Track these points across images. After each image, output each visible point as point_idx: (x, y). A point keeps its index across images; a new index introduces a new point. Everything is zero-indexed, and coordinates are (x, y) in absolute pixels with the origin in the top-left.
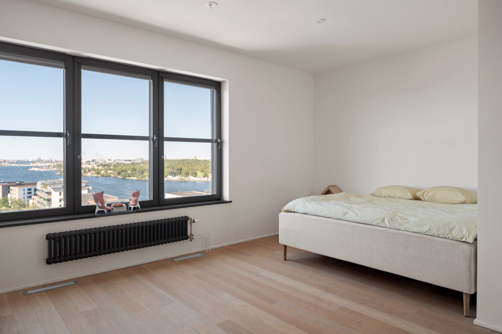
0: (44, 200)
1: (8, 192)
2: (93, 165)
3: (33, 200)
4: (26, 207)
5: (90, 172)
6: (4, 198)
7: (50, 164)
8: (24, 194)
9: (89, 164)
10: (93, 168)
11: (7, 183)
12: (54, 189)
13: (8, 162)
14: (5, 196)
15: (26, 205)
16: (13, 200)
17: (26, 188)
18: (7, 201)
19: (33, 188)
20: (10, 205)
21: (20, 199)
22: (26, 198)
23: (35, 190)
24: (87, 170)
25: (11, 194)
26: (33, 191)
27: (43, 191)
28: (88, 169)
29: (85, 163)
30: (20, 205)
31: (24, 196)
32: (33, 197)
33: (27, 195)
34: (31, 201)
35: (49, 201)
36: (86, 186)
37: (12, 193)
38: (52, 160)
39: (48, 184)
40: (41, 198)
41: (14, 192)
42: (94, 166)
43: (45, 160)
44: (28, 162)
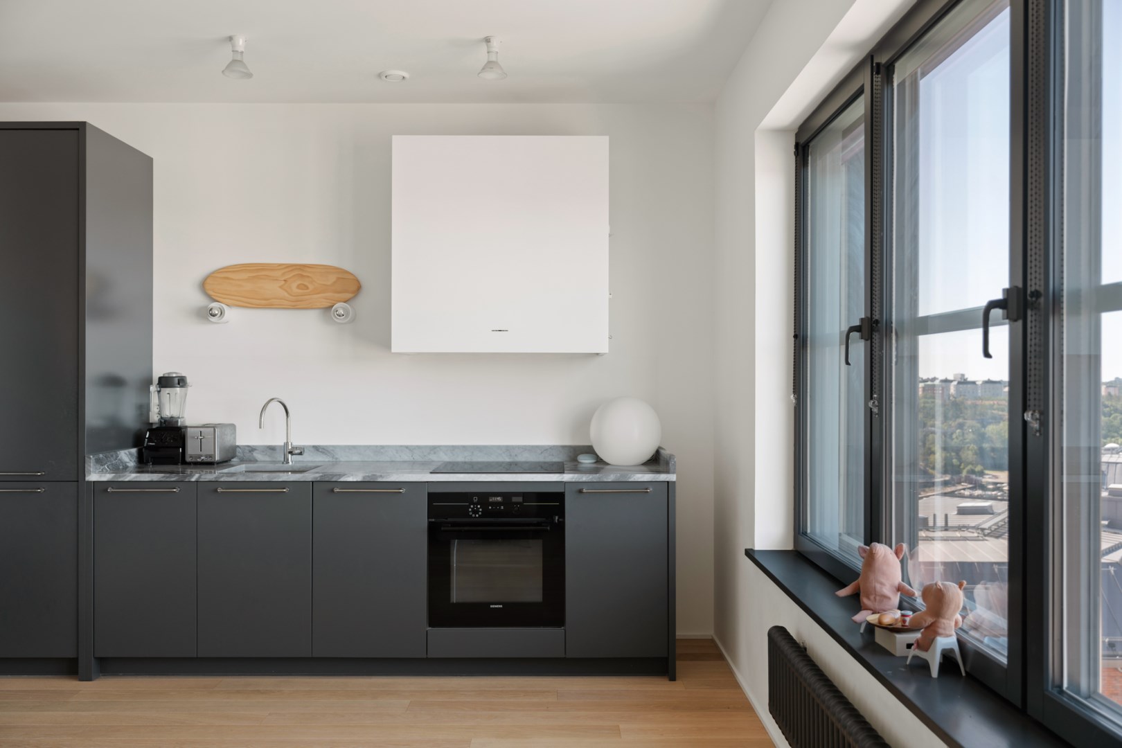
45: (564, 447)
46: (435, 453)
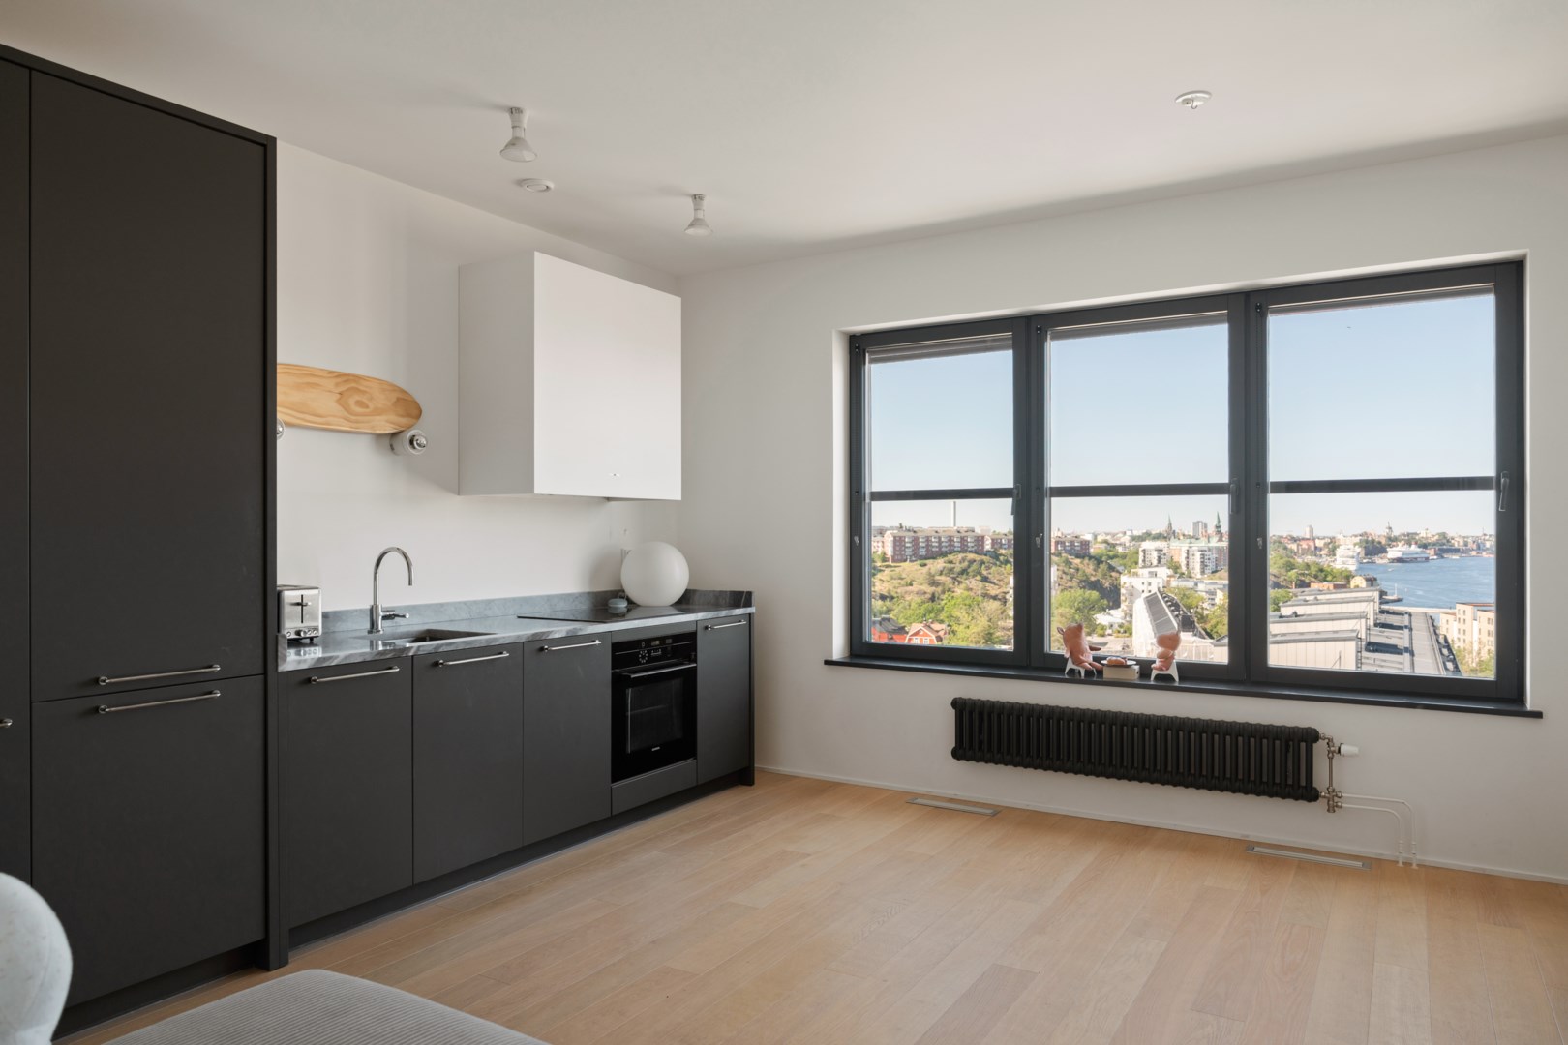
45: (589, 593)
46: (490, 608)
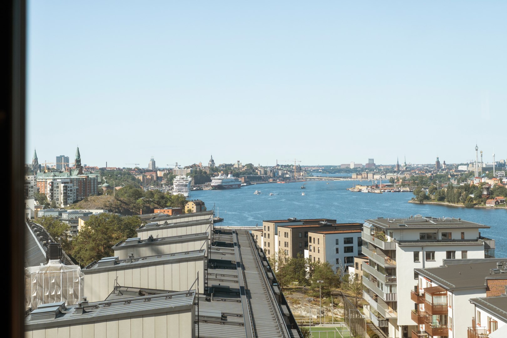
0: (378, 269)
1: (304, 244)
2: (501, 180)
3: (357, 268)
4: (342, 284)
5: (493, 198)
6: (295, 260)
7: (394, 176)
8: (337, 250)
9: (491, 177)
10: (500, 187)
11: (301, 223)
12: (400, 242)
13: (305, 171)
14: (298, 255)
15: (341, 280)
16: (314, 265)
17: (341, 237)
18: (302, 266)
19: (355, 237)
20: (307, 277)
21: (326, 265)
22: (341, 261)
23: (361, 243)
24: (485, 193)
25: (310, 250)
26: (355, 245)
27: (376, 247)
28: (488, 189)
29: (479, 173)
30: (328, 279)
31: (337, 256)
32: (356, 260)
33: (342, 255)
34: (352, 270)
35: (390, 274)
36: (480, 237)
37: (312, 248)
38: (398, 166)
39: (387, 229)
40: (372, 264)
41: (316, 245)
42: (501, 182)
43: (383, 166)
44: (347, 170)
